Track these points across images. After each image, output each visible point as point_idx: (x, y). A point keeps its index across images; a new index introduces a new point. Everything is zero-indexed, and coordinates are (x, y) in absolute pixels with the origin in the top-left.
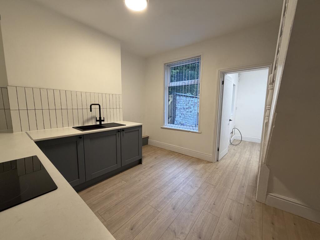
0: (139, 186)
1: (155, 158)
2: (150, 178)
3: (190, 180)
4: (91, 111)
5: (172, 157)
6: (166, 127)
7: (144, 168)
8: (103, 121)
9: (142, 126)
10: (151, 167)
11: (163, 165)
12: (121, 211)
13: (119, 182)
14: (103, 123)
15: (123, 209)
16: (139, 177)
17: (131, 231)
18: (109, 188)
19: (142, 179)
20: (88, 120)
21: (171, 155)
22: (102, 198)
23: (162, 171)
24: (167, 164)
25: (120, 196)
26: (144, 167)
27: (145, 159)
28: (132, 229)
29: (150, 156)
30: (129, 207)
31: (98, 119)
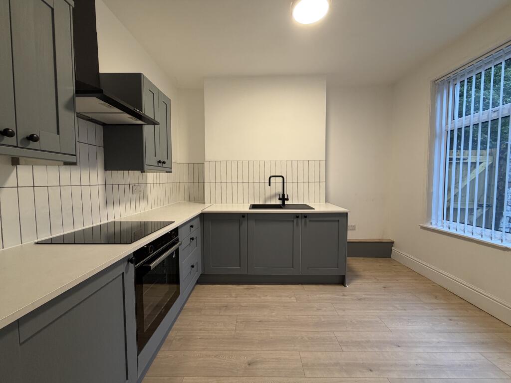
0: (310, 316)
1: (385, 288)
2: (339, 315)
3: (446, 377)
4: (270, 185)
5: (435, 301)
6: (433, 226)
7: (344, 295)
8: (287, 199)
9: (347, 213)
10: (360, 299)
11: (391, 308)
12: (258, 332)
13: (288, 296)
14: (286, 203)
15: (262, 332)
16: (323, 304)
17: (246, 365)
18: (270, 296)
19: (325, 309)
20: (271, 198)
21: (436, 297)
22: (255, 303)
23: (378, 316)
24: (405, 310)
25: (273, 314)
26: (345, 293)
27: (359, 281)
28: (249, 364)
29: (376, 279)
30: (271, 335)
31: (281, 197)
